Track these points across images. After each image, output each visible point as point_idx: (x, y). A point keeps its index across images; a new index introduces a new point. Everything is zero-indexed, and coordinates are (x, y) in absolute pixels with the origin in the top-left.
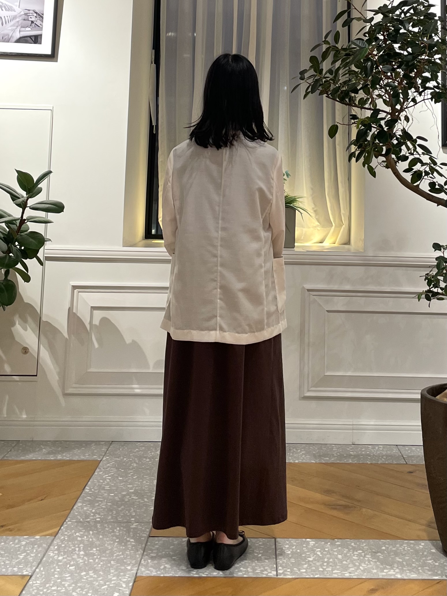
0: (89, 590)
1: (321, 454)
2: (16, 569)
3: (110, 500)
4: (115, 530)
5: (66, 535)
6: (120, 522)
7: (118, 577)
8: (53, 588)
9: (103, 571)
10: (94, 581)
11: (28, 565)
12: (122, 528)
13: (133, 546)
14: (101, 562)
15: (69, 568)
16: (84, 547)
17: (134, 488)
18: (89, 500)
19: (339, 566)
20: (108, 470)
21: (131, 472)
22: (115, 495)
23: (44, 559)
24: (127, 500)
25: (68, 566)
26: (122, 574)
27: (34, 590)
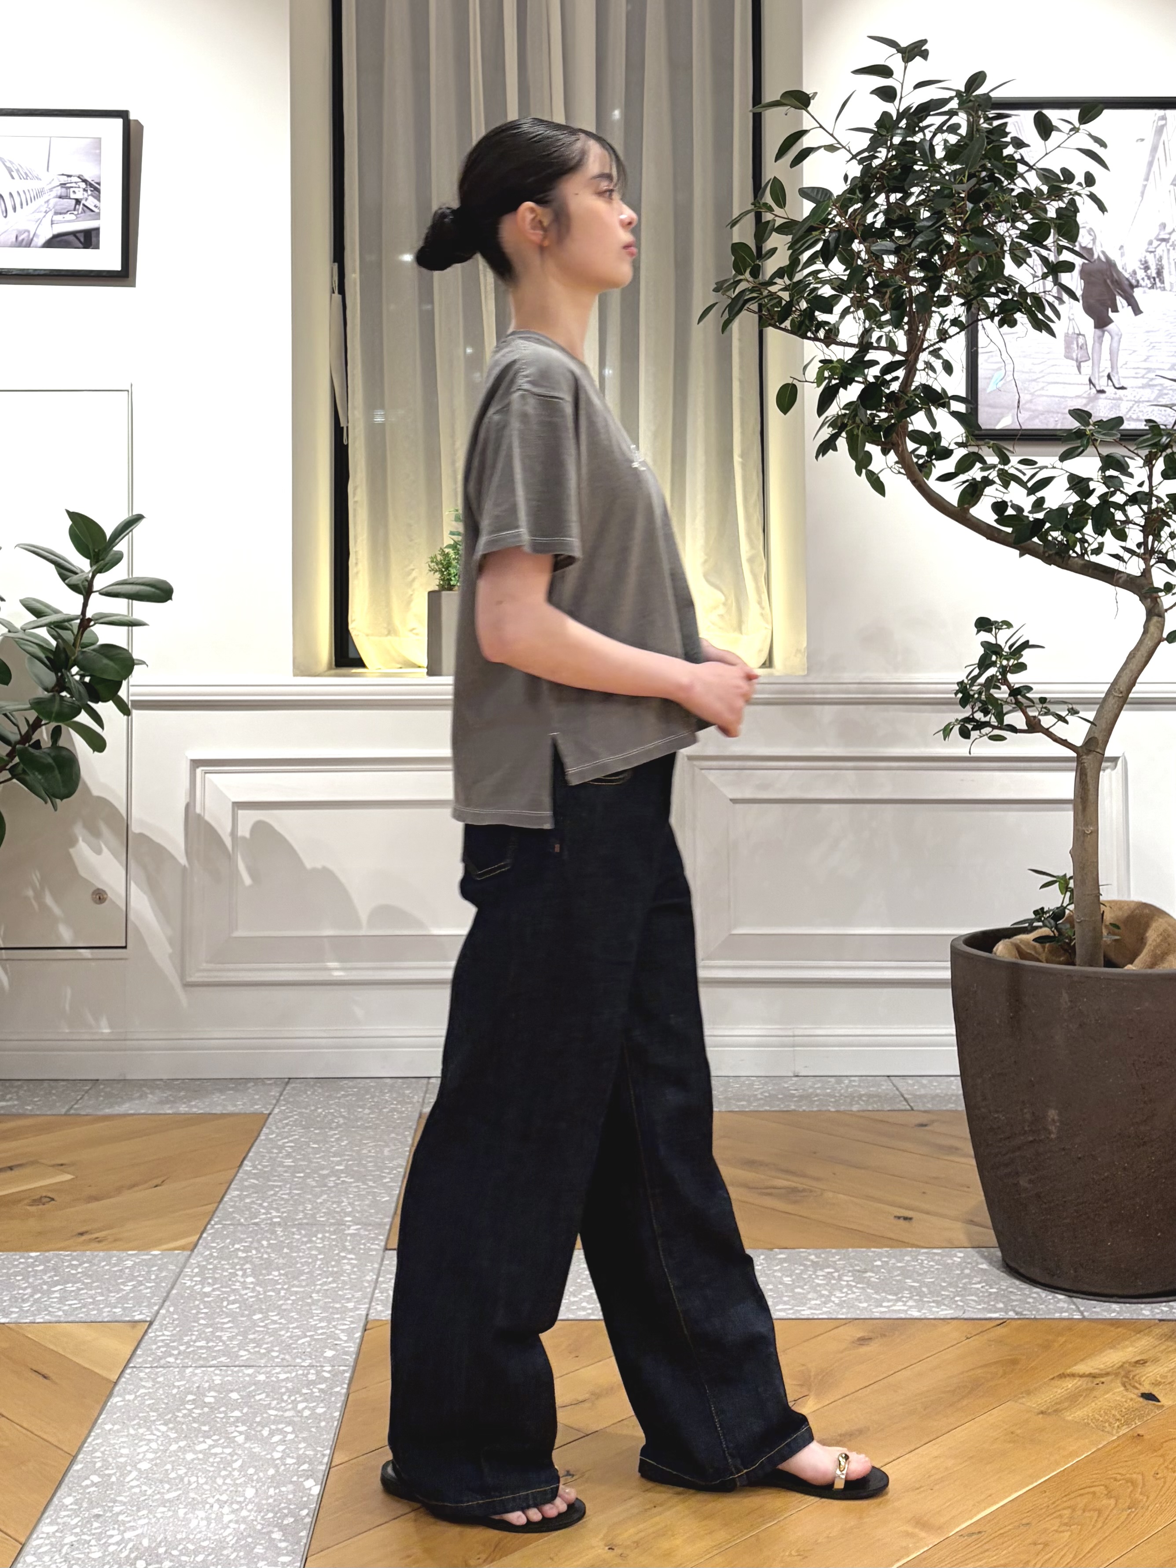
0: (273, 1346)
1: (730, 1095)
2: (118, 1311)
3: (297, 1185)
4: (314, 1239)
5: (214, 1248)
6: (323, 1225)
7: (329, 1322)
8: (198, 1344)
9: (298, 1313)
10: (281, 1329)
11: (143, 1302)
12: (327, 1235)
13: (354, 1266)
14: (292, 1295)
15: (226, 1307)
16: (253, 1270)
17: (344, 1163)
18: (253, 1186)
19: (789, 1296)
20: (286, 1130)
22: (307, 1176)
23: (174, 1291)
24: (331, 1184)
26: (338, 1316)
27: (159, 1347)
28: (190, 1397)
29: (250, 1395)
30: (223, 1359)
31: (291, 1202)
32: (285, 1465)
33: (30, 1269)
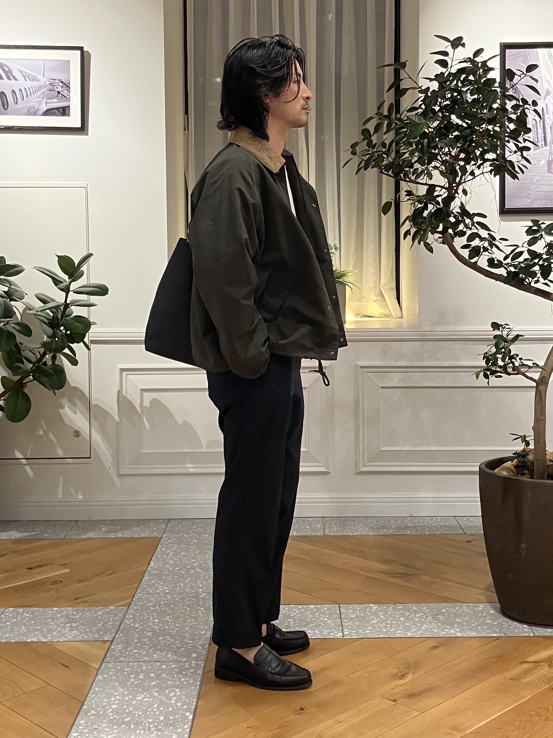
1: (379, 526)
2: (96, 636)
3: (176, 573)
5: (139, 605)
6: (189, 593)
7: (193, 641)
8: (134, 651)
9: (179, 636)
10: (172, 644)
11: (108, 632)
12: (191, 598)
14: (176, 628)
15: (146, 634)
16: (157, 616)
17: (198, 562)
18: (155, 574)
19: (402, 627)
20: (169, 546)
21: (193, 548)
22: (180, 569)
23: (122, 627)
24: (192, 573)
25: (145, 632)
26: (197, 638)
27: (117, 653)
28: (132, 676)
29: (160, 675)
30: (146, 658)
31: (173, 582)
32: (177, 706)
33: (54, 616)
